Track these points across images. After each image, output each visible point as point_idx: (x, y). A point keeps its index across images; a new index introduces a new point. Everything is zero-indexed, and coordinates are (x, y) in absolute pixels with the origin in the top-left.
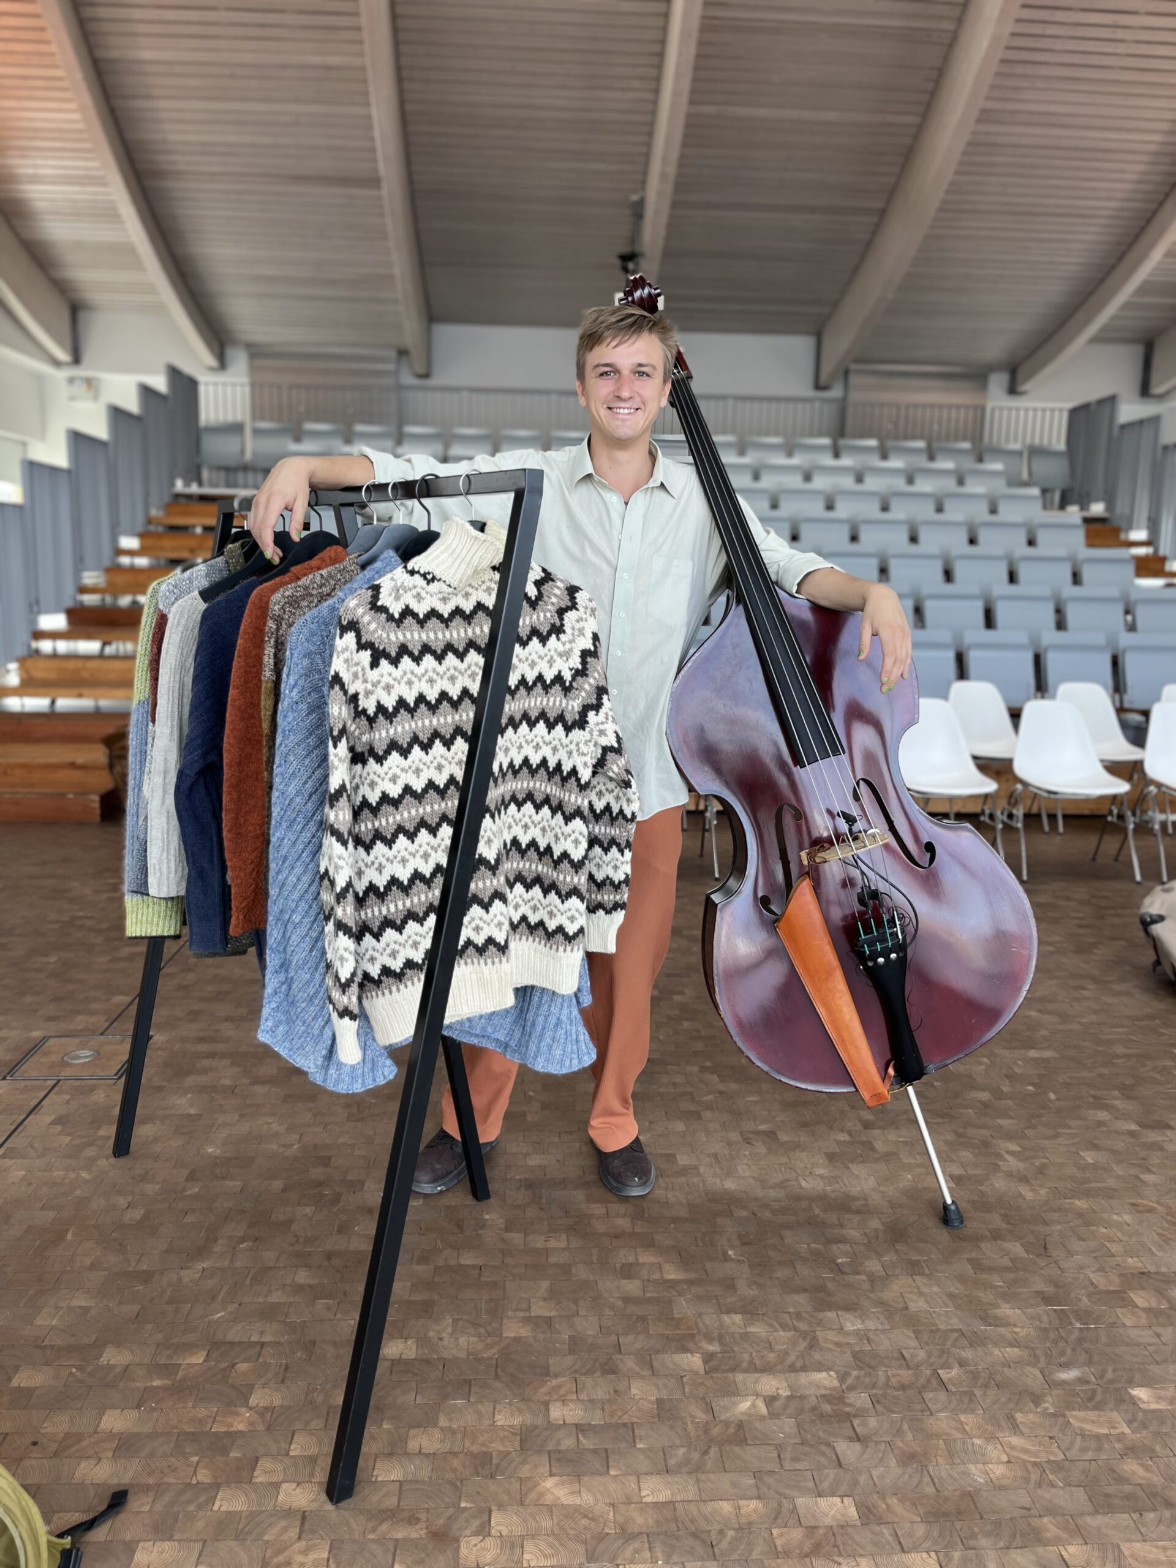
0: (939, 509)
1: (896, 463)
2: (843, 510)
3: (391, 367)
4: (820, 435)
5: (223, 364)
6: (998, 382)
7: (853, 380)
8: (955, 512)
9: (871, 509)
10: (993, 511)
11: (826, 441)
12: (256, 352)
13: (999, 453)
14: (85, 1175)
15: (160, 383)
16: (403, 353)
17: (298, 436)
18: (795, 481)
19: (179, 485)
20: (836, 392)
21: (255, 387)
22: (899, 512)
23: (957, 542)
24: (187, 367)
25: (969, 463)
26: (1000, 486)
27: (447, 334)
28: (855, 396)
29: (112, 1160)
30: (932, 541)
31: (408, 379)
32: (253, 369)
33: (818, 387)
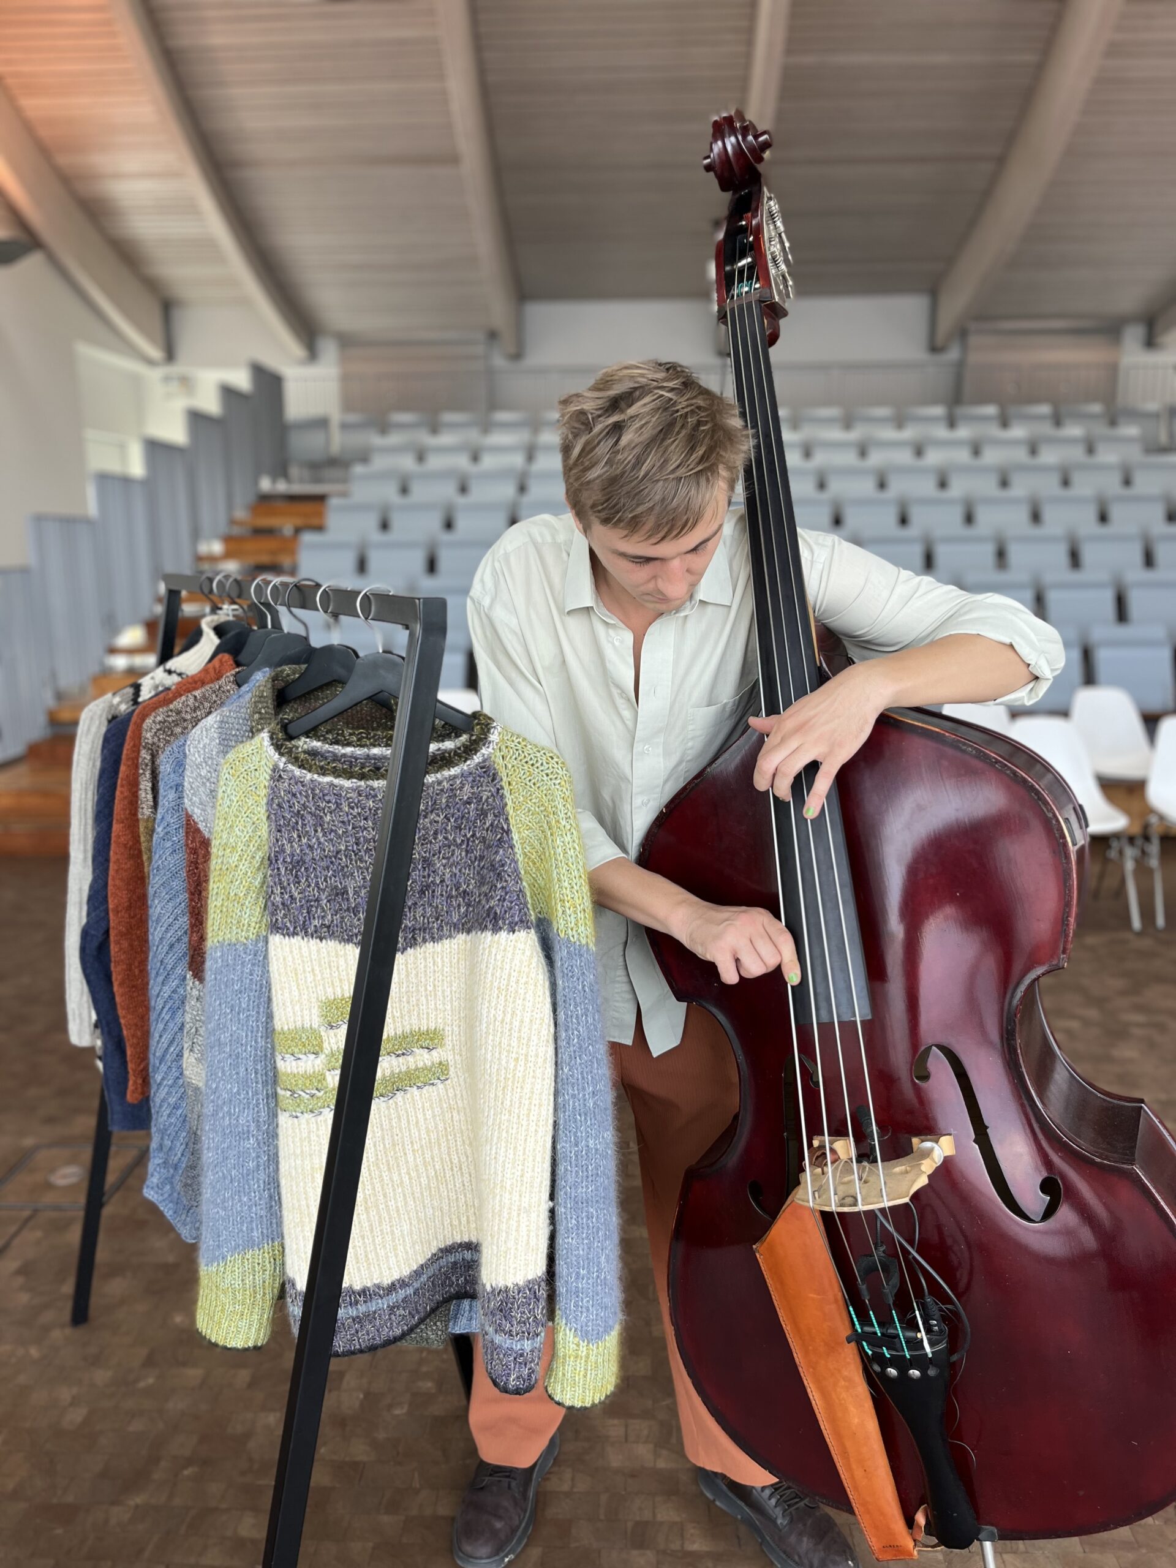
0: (1066, 483)
1: (1018, 432)
2: (958, 488)
3: (480, 349)
4: (934, 402)
5: (312, 353)
6: (1133, 335)
7: (973, 340)
8: (1085, 486)
9: (987, 486)
10: (1127, 482)
11: (939, 411)
12: (347, 342)
13: (1134, 415)
14: (34, 1352)
15: (242, 380)
16: (493, 335)
17: (384, 428)
18: (905, 457)
19: (266, 484)
20: (953, 354)
21: (345, 379)
22: (1020, 488)
23: (1085, 521)
24: (273, 361)
25: (1100, 429)
26: (1135, 454)
27: (539, 313)
28: (974, 358)
29: (68, 1331)
30: (1056, 521)
31: (499, 361)
32: (344, 360)
33: (934, 348)
